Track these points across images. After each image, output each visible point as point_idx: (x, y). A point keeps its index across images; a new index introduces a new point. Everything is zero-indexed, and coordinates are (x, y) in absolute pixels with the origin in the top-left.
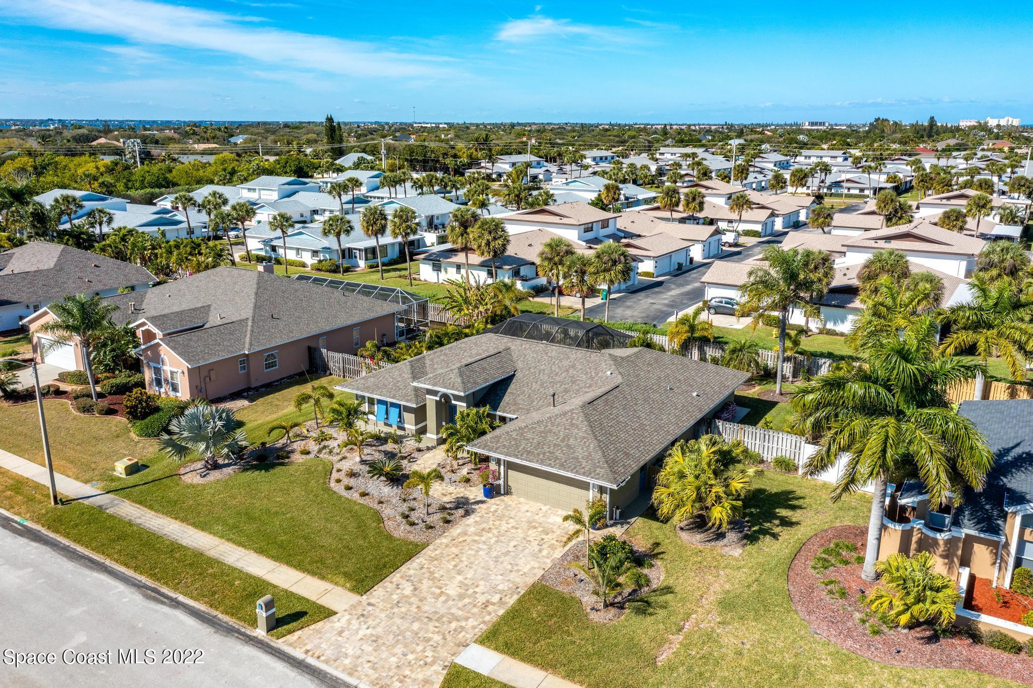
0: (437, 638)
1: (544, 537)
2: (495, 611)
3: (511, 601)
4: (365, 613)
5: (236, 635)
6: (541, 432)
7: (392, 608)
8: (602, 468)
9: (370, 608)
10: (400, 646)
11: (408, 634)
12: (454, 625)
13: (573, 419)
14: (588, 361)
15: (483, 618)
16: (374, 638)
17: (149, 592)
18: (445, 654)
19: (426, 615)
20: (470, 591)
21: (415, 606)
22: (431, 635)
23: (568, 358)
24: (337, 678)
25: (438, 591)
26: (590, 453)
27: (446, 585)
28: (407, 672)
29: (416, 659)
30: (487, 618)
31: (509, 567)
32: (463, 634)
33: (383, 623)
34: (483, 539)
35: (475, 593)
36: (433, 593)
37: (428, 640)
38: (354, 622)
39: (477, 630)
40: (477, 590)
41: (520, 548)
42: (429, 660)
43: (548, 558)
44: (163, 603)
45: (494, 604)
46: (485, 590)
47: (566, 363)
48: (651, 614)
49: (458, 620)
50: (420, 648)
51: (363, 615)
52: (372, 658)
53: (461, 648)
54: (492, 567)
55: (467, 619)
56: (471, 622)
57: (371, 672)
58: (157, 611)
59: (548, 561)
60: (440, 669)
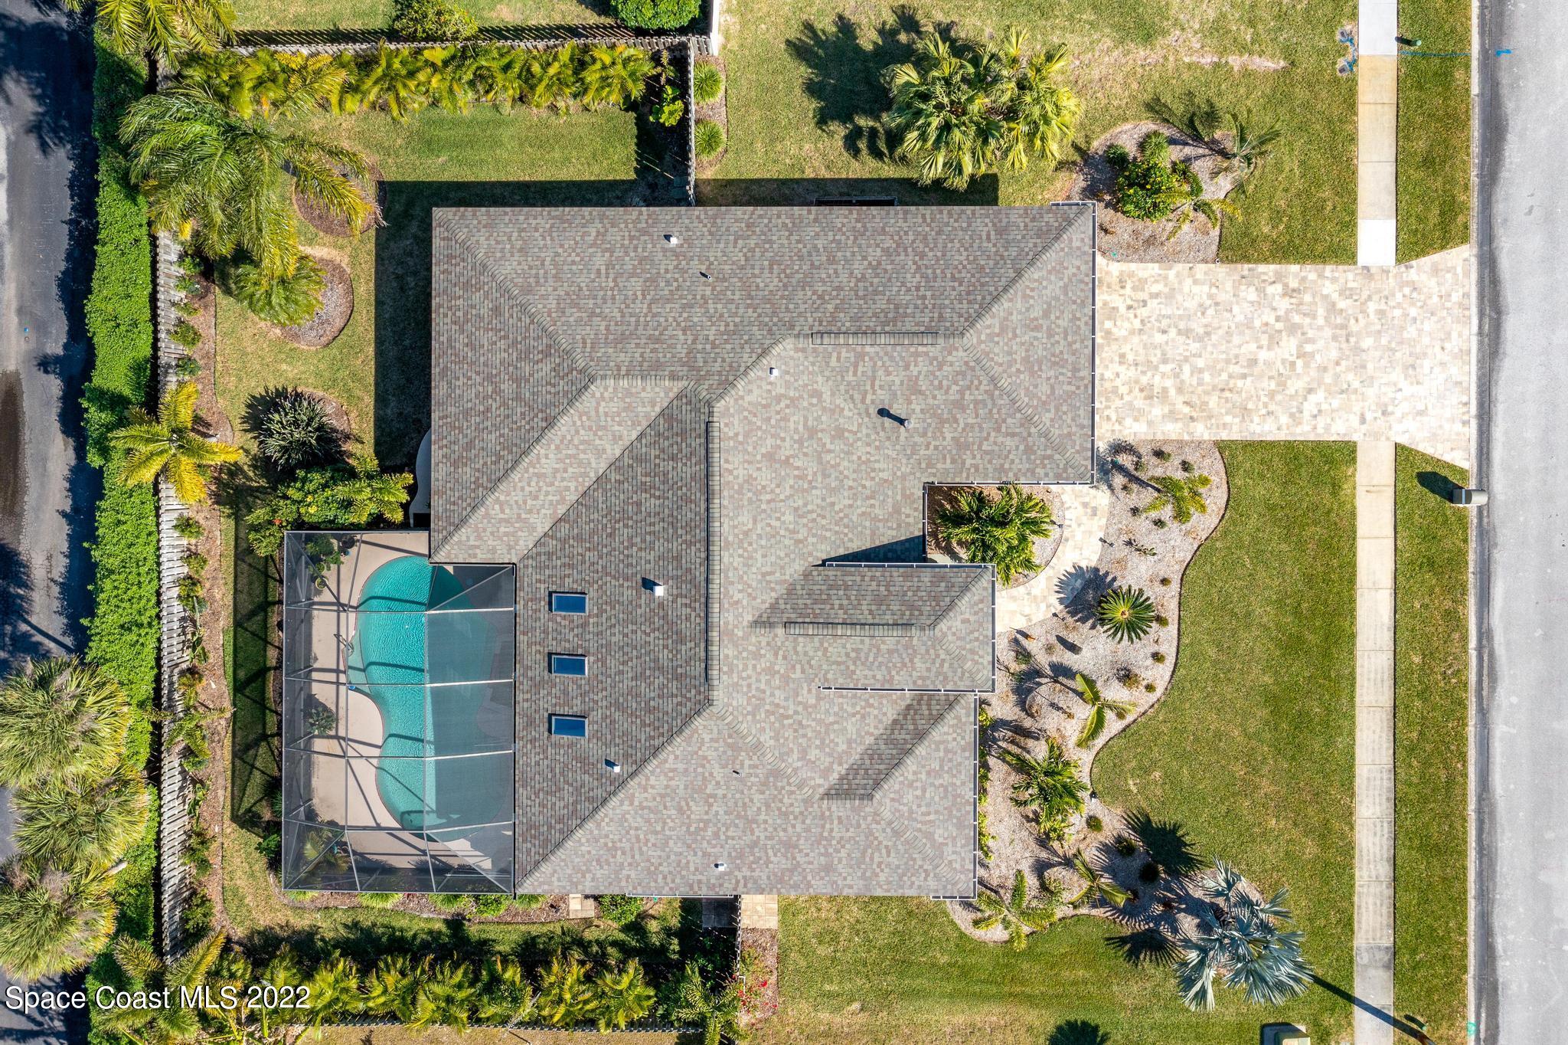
0: (1372, 307)
1: (1123, 309)
2: (1296, 275)
3: (1268, 270)
4: (1379, 414)
5: (1485, 520)
6: (1032, 374)
7: (1356, 391)
8: (1071, 240)
9: (1369, 416)
10: (1406, 335)
11: (1384, 341)
12: (1342, 304)
13: (990, 336)
14: (747, 435)
15: (1315, 282)
16: (1411, 371)
17: (1485, 693)
18: (1391, 280)
19: (1344, 345)
20: (1279, 326)
21: (1338, 369)
22: (1372, 316)
23: (749, 480)
24: (1479, 361)
25: (1299, 363)
26: (1050, 272)
27: (1283, 361)
28: (1435, 299)
29: (1413, 304)
30: (1312, 276)
31: (1211, 312)
32: (1351, 285)
33: (1383, 381)
34: (1169, 383)
35: (1278, 319)
36: (1306, 365)
37: (1381, 313)
38: (1398, 414)
39: (1336, 275)
40: (1272, 320)
41: (1165, 323)
42: (1407, 290)
43: (1166, 278)
44: (1491, 655)
45: (1286, 285)
46: (1267, 310)
47: (764, 477)
48: (1212, 106)
49: (1334, 304)
50: (1397, 313)
51: (1384, 413)
52: (1437, 349)
53: (1373, 271)
54: (1221, 332)
55: (1326, 297)
56: (1329, 288)
57: (1454, 335)
58: (1508, 643)
59: (1172, 274)
60: (1412, 271)
